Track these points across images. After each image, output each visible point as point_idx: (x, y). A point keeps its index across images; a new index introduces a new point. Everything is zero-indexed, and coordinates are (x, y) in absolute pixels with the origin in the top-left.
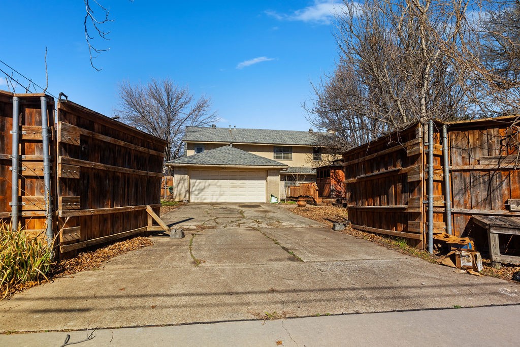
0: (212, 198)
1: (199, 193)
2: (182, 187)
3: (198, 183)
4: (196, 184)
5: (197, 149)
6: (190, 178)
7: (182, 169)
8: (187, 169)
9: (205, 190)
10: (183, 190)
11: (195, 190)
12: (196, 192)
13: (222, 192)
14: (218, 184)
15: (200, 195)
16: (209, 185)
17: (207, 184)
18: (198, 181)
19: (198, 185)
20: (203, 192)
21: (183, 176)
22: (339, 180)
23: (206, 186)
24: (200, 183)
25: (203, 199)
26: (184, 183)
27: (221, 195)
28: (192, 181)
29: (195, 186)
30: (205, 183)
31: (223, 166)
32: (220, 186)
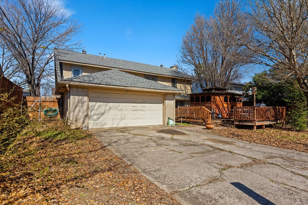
0: (113, 122)
1: (98, 118)
2: (79, 111)
3: (98, 107)
4: (96, 107)
5: (74, 70)
6: (90, 101)
7: (80, 90)
8: (86, 90)
9: (105, 114)
10: (82, 115)
11: (94, 115)
12: (95, 117)
13: (123, 116)
14: (119, 108)
15: (100, 120)
16: (110, 108)
17: (108, 108)
18: (98, 104)
19: (97, 109)
20: (103, 117)
21: (80, 97)
22: (217, 104)
23: (106, 110)
24: (99, 106)
25: (103, 124)
26: (82, 106)
27: (122, 119)
28: (91, 104)
29: (95, 110)
30: (106, 106)
31: (130, 88)
32: (121, 110)
